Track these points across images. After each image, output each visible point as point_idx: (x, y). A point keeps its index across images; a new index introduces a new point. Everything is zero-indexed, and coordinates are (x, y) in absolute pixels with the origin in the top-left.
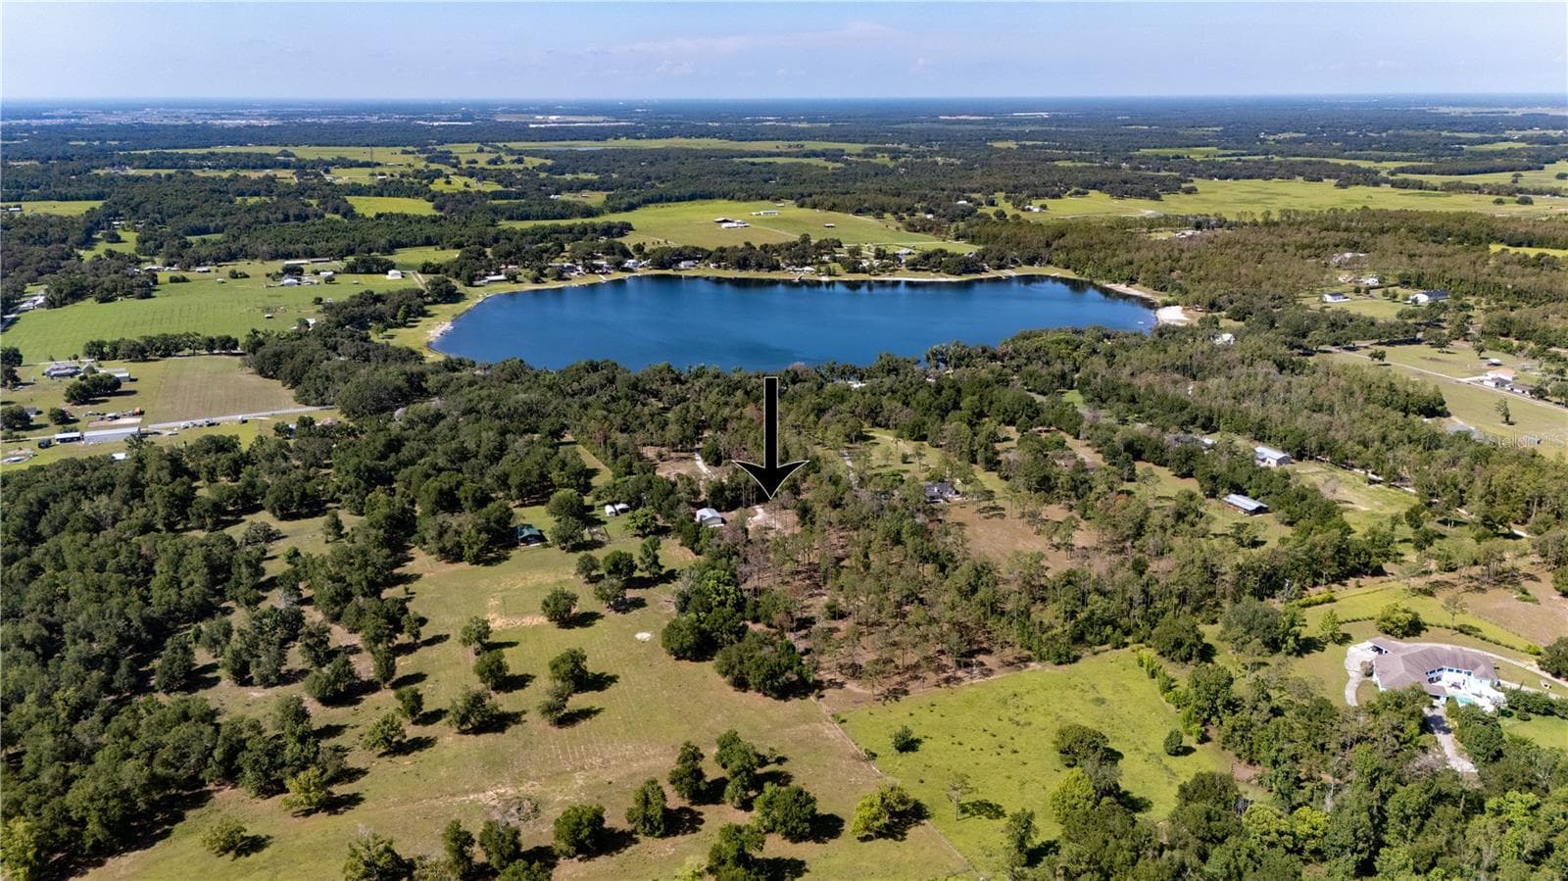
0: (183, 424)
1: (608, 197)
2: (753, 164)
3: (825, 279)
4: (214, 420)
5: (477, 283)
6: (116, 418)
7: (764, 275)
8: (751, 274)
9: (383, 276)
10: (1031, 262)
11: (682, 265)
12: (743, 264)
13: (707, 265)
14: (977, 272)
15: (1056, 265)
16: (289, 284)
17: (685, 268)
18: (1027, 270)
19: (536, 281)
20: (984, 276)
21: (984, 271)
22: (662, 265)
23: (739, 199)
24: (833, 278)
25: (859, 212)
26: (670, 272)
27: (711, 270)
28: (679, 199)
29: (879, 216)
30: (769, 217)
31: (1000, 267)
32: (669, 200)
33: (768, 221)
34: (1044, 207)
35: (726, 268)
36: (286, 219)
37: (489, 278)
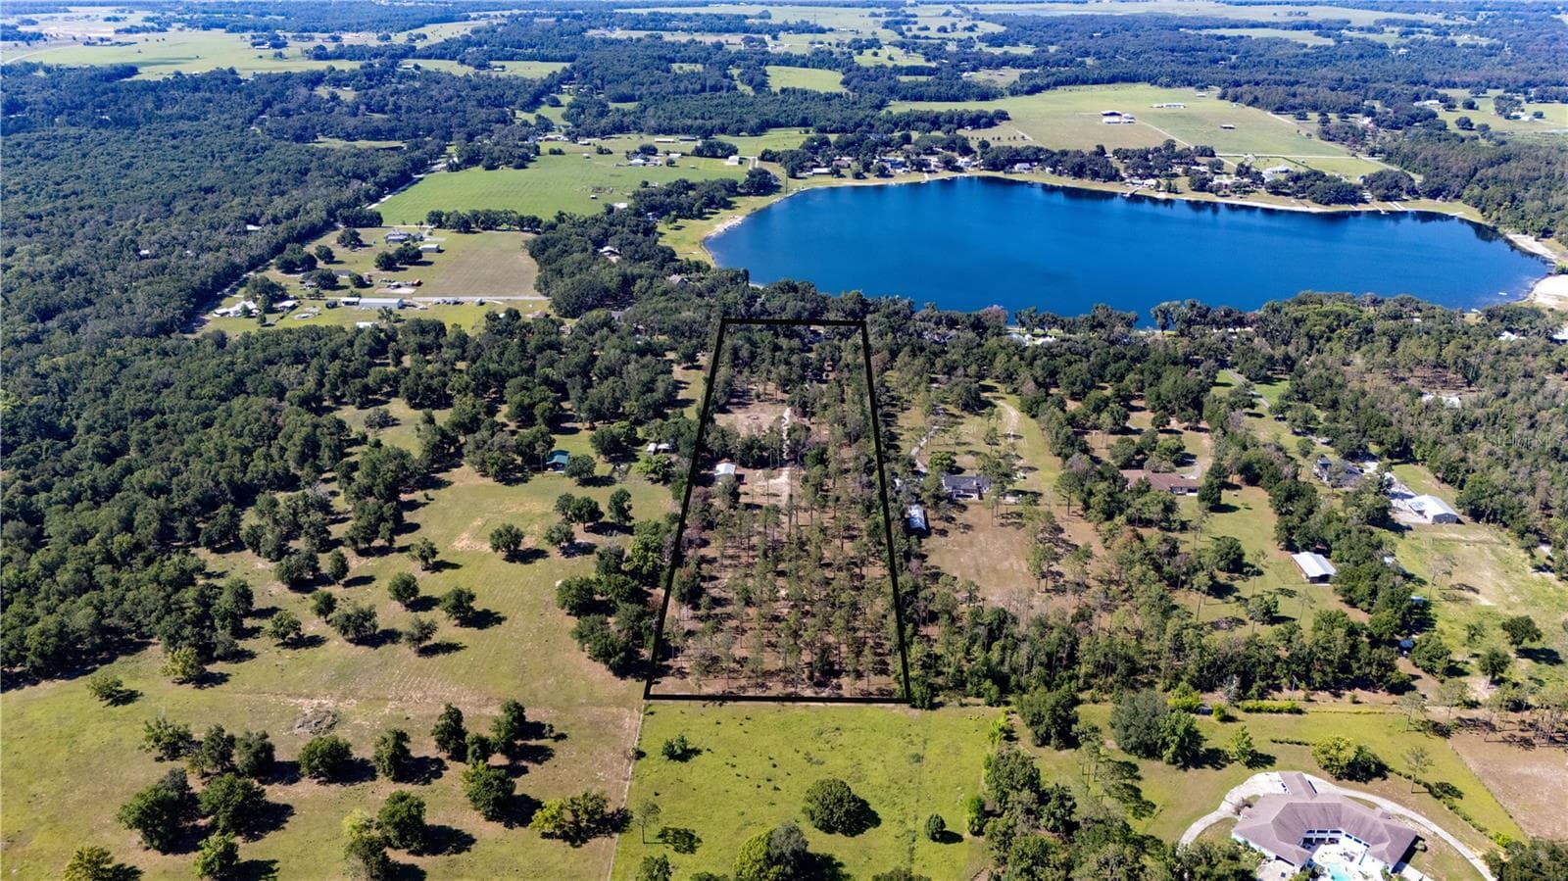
0: (436, 299)
1: (1022, 77)
2: (1222, 38)
3: (1162, 196)
4: (461, 299)
5: (799, 175)
6: (399, 286)
7: (1098, 186)
8: (1085, 184)
9: (722, 161)
10: (1434, 194)
11: (1017, 167)
12: (1078, 172)
13: (1043, 169)
14: (1354, 202)
15: (1465, 202)
16: (637, 165)
17: (1020, 173)
18: (1426, 205)
19: (858, 176)
20: (1361, 207)
21: (1364, 201)
22: (994, 167)
23: (1161, 85)
24: (1172, 196)
25: (1279, 110)
26: (1000, 174)
27: (1044, 176)
28: (1096, 82)
29: (1302, 117)
30: (1173, 110)
31: (1386, 198)
32: (1084, 82)
33: (1160, 116)
34: (1539, 115)
35: (1060, 174)
36: (703, 89)
37: (816, 170)
